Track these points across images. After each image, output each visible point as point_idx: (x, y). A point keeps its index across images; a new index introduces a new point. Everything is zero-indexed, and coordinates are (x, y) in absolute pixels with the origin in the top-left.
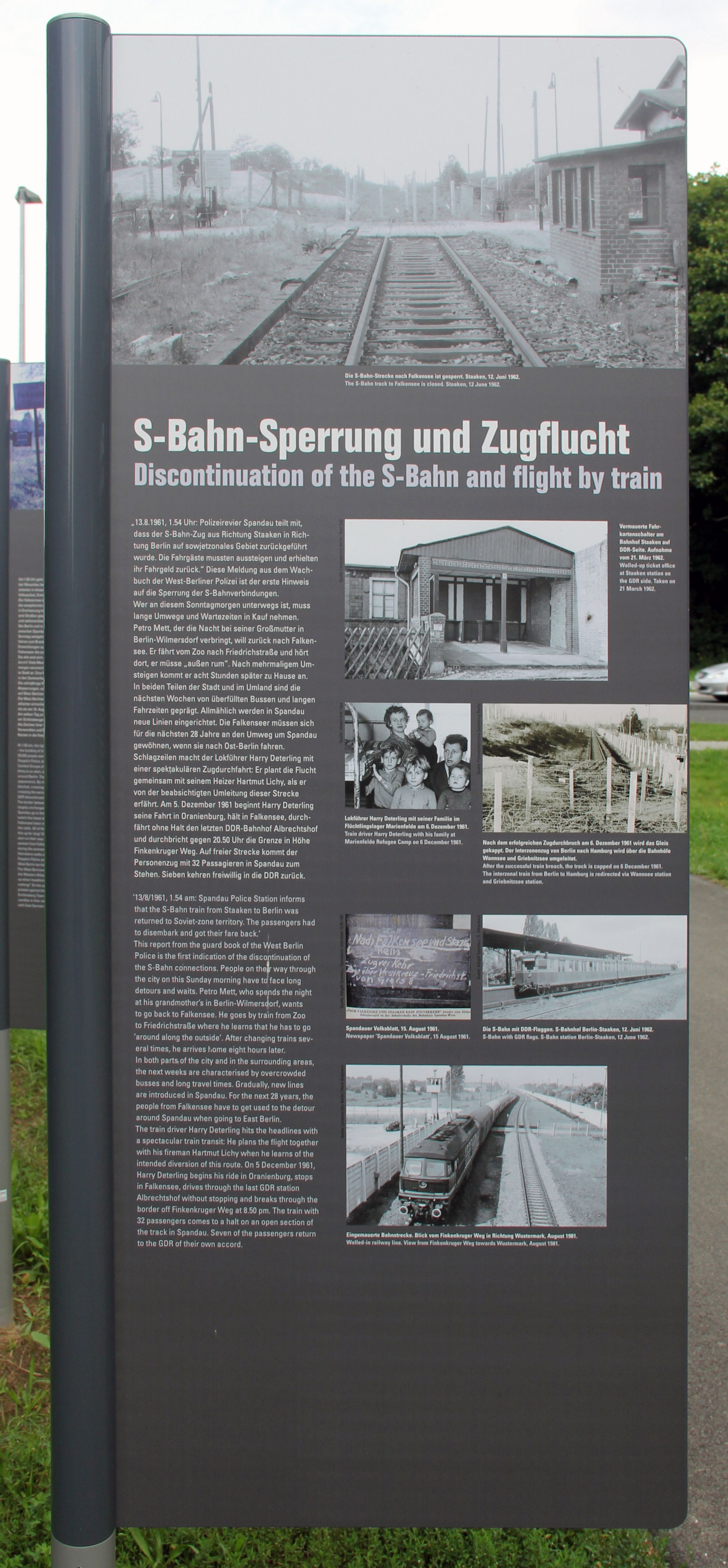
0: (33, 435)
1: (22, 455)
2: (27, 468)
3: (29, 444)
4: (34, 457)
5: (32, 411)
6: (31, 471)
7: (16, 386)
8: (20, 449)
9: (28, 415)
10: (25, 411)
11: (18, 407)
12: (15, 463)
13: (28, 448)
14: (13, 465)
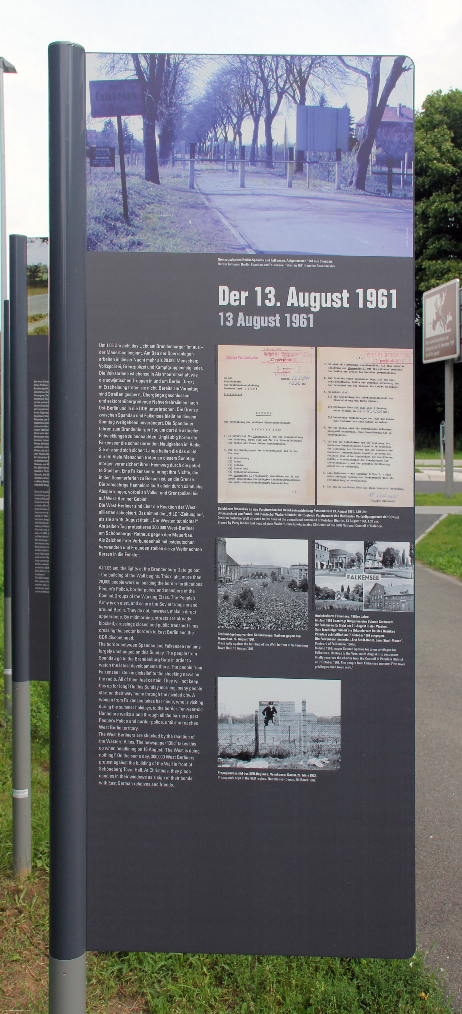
0: (117, 151)
1: (102, 179)
2: (109, 195)
3: (111, 164)
4: (119, 181)
5: (114, 120)
6: (115, 200)
7: (92, 83)
8: (99, 170)
9: (109, 124)
10: (107, 119)
11: (96, 114)
12: (94, 188)
13: (111, 169)
14: (91, 191)
